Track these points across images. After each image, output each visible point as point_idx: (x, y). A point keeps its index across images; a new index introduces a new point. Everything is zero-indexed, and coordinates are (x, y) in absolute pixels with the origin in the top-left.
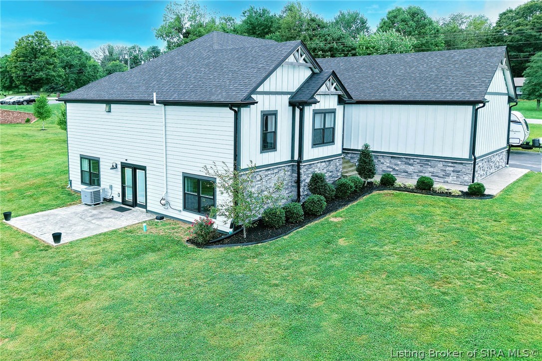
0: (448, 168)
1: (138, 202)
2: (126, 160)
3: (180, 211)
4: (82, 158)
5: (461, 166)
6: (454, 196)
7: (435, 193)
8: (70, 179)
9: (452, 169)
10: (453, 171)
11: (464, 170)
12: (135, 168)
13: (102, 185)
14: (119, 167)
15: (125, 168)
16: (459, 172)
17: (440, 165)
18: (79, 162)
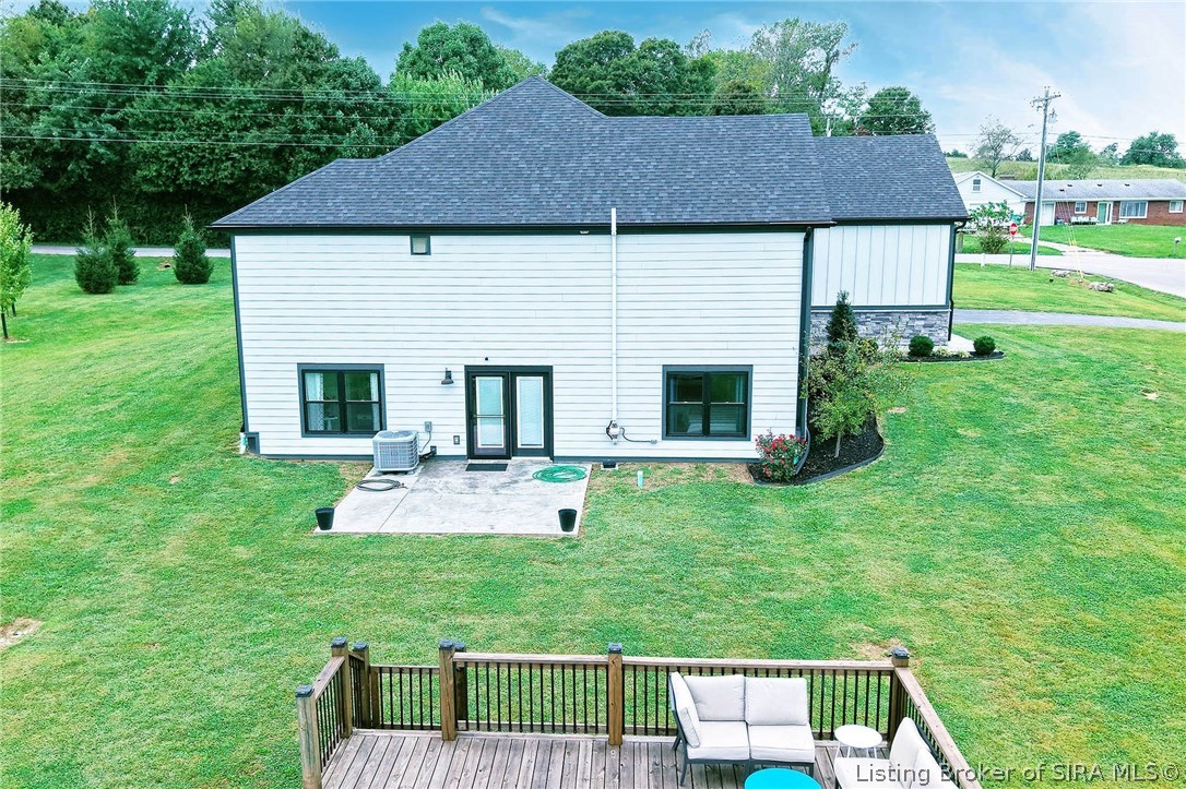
0: (917, 323)
1: (519, 446)
2: (487, 359)
3: (654, 442)
4: (305, 371)
5: (935, 317)
6: (965, 359)
7: (940, 358)
8: (252, 429)
9: (923, 323)
10: (925, 326)
11: (939, 322)
12: (510, 375)
13: (388, 427)
14: (460, 378)
15: (474, 377)
16: (932, 326)
17: (905, 319)
18: (296, 382)
